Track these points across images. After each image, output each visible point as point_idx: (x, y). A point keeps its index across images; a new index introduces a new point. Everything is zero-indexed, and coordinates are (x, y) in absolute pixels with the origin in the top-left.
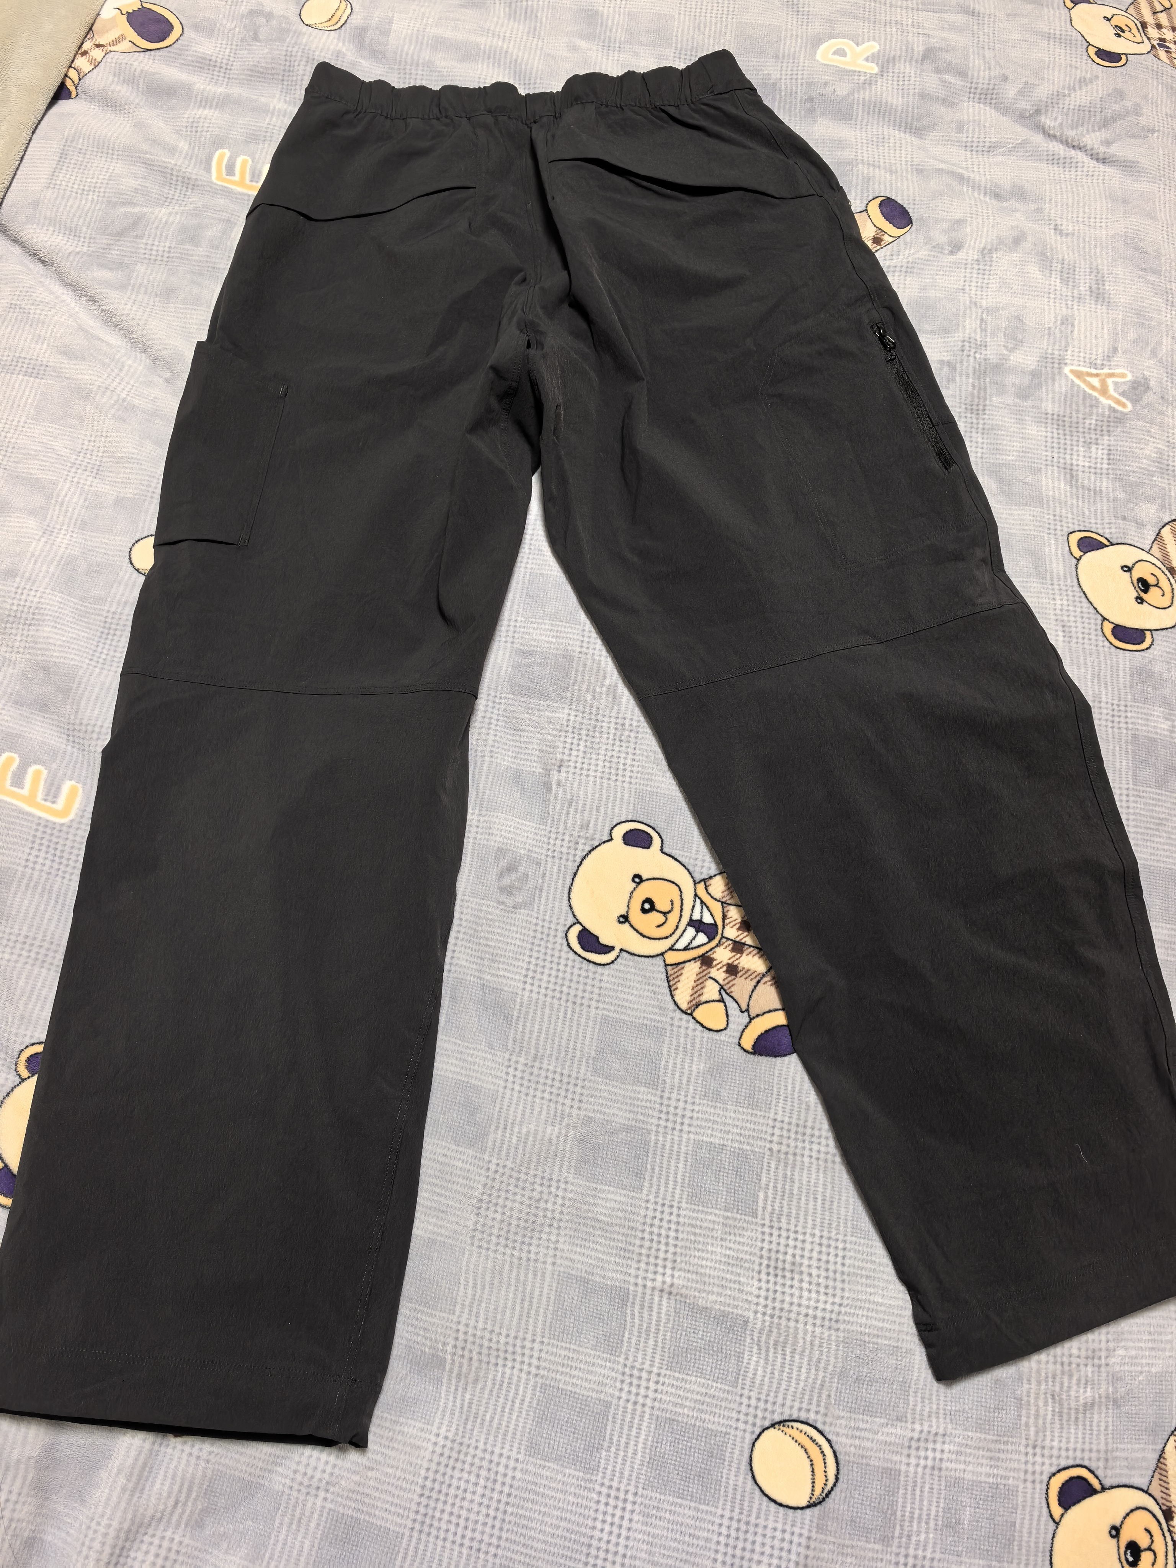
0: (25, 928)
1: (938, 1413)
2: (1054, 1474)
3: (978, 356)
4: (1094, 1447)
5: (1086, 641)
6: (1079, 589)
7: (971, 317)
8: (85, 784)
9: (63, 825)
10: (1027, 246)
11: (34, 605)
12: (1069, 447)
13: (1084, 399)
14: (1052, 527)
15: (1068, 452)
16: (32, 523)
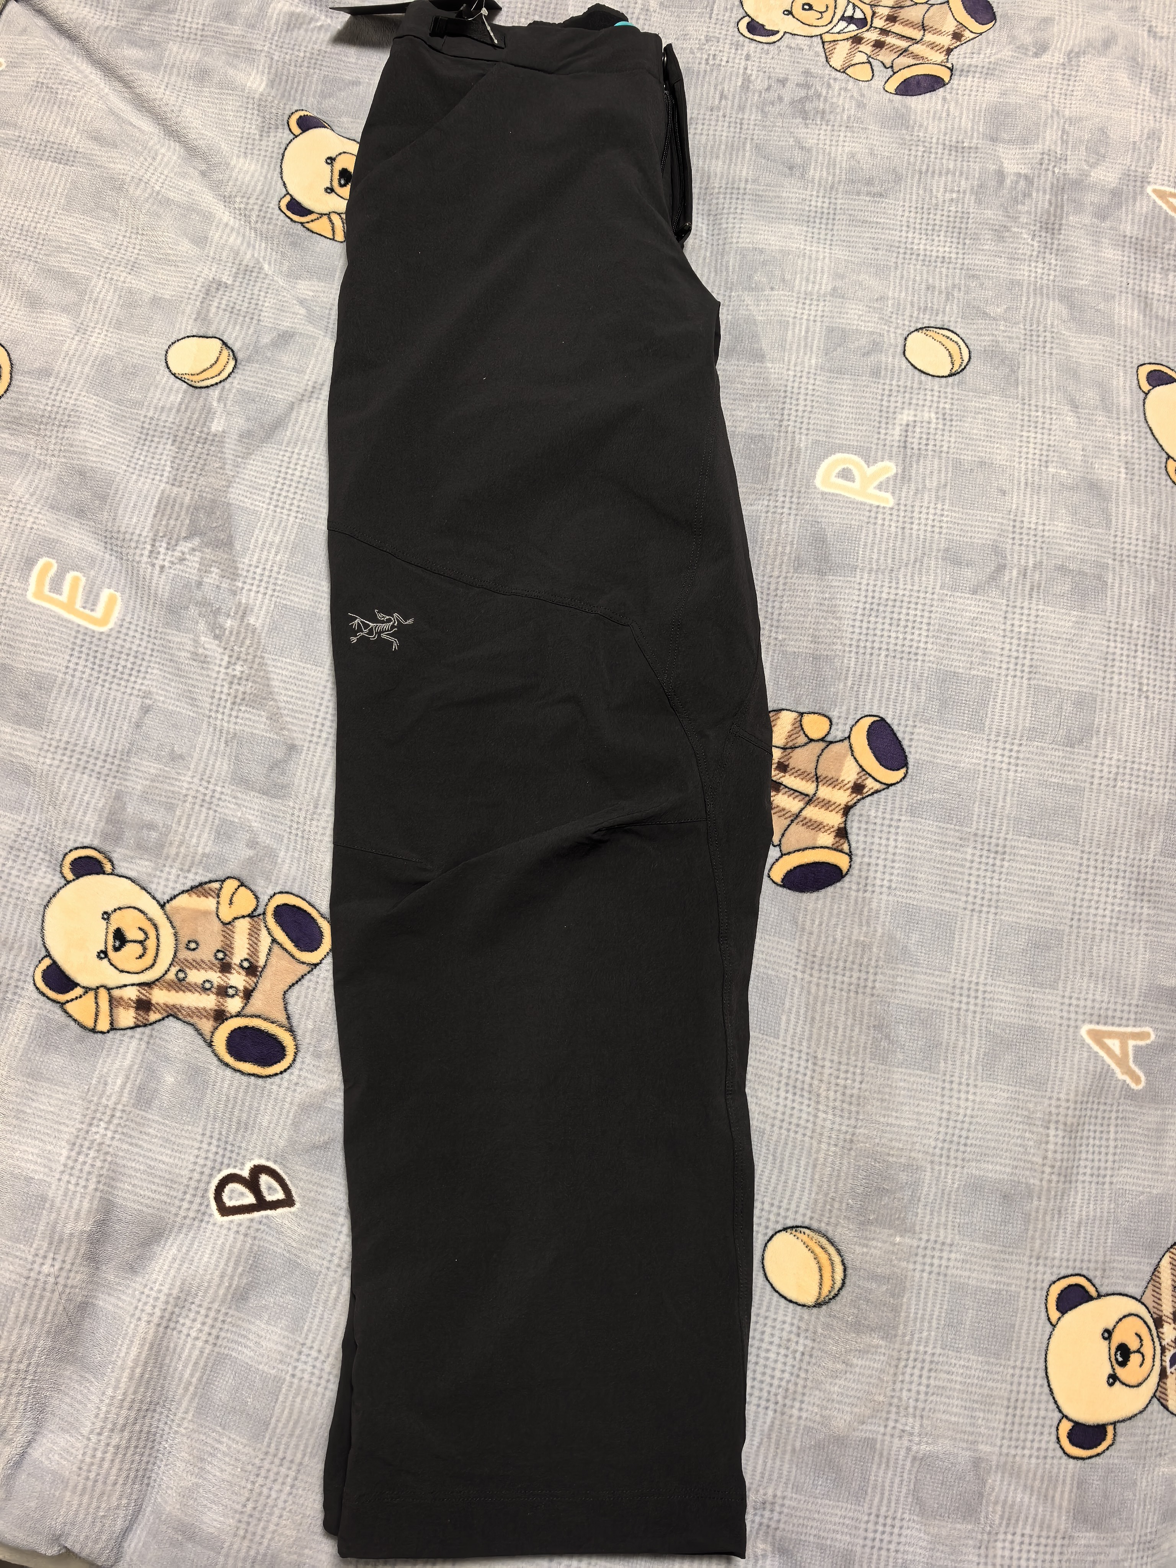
0: (66, 734)
1: (946, 1225)
2: (1054, 1282)
3: (1057, 170)
4: (1093, 1258)
5: (1149, 479)
6: (1144, 425)
7: (1052, 128)
8: (123, 593)
9: (102, 633)
10: (1117, 49)
11: (70, 407)
12: (1145, 273)
13: (1165, 221)
14: (1122, 358)
15: (1145, 278)
16: (64, 322)
